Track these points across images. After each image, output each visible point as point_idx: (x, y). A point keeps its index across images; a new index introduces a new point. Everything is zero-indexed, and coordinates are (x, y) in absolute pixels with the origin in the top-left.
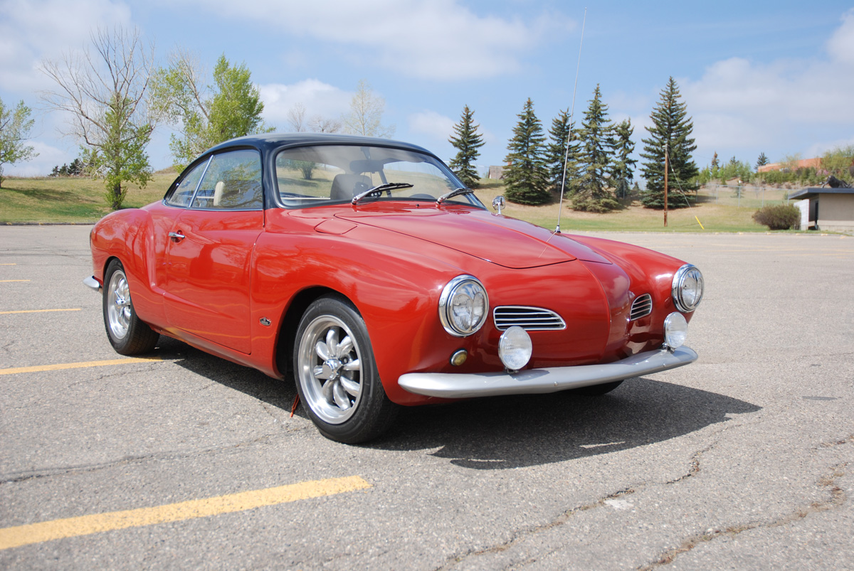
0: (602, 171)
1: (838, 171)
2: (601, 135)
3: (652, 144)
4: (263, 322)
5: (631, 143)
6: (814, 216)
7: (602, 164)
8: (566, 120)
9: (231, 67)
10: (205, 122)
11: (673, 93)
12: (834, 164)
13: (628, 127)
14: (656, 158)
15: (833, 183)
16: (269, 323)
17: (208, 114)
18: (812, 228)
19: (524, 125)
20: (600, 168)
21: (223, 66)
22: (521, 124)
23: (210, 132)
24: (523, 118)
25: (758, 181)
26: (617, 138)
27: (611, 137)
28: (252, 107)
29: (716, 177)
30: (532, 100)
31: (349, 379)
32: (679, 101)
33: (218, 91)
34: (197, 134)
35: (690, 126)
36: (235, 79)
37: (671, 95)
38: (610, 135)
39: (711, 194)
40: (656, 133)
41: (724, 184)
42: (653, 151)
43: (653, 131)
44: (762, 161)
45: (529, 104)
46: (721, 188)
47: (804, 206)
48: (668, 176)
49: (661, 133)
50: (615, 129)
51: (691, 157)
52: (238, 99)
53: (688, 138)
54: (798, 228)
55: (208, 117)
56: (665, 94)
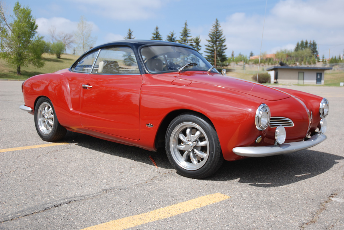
0: (187, 59)
1: (282, 59)
2: (187, 42)
3: (209, 46)
4: (149, 126)
5: (200, 46)
6: (276, 78)
7: (187, 55)
8: (172, 36)
9: (22, 7)
10: (10, 33)
11: (217, 25)
12: (280, 56)
13: (199, 39)
14: (211, 53)
15: (282, 64)
16: (152, 126)
17: (11, 29)
18: (275, 83)
19: (155, 37)
20: (187, 57)
21: (17, 7)
22: (154, 37)
23: (12, 37)
24: (154, 34)
25: (250, 63)
26: (194, 44)
27: (192, 44)
28: (33, 27)
29: (233, 61)
30: (158, 27)
31: (199, 150)
32: (220, 29)
33: (16, 18)
34: (6, 38)
35: (225, 40)
36: (24, 13)
37: (217, 26)
38: (192, 43)
39: (232, 68)
40: (210, 42)
41: (237, 64)
42: (209, 50)
43: (209, 41)
44: (252, 55)
45: (157, 28)
46: (236, 66)
47: (272, 74)
48: (216, 60)
49: (212, 42)
50: (193, 40)
51: (225, 52)
52: (26, 23)
53: (224, 44)
54: (270, 82)
55: (11, 30)
56: (214, 26)
